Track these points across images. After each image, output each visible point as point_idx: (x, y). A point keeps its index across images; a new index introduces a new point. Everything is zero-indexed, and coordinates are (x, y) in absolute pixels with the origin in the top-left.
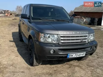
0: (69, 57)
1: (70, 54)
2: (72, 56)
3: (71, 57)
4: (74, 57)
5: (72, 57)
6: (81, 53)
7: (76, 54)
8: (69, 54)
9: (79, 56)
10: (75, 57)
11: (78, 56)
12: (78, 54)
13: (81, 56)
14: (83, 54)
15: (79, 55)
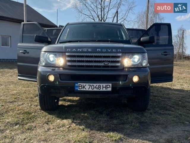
0: (79, 90)
1: (79, 84)
2: (84, 87)
3: (82, 90)
4: (87, 90)
5: (84, 89)
6: (101, 85)
7: (91, 84)
8: (77, 83)
9: (98, 90)
10: (90, 90)
11: (95, 90)
12: (95, 85)
13: (101, 90)
14: (106, 87)
15: (97, 86)
